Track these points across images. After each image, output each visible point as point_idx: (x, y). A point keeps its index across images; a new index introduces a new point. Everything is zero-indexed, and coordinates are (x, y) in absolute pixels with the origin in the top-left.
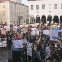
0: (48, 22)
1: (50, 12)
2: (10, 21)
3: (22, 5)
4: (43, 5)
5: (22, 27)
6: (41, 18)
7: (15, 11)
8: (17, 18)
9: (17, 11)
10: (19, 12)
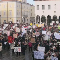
0: (54, 22)
1: (55, 12)
2: (16, 20)
3: (27, 4)
4: (48, 5)
5: (30, 28)
6: (46, 18)
7: (21, 10)
8: (23, 17)
9: (22, 10)
10: (25, 11)
